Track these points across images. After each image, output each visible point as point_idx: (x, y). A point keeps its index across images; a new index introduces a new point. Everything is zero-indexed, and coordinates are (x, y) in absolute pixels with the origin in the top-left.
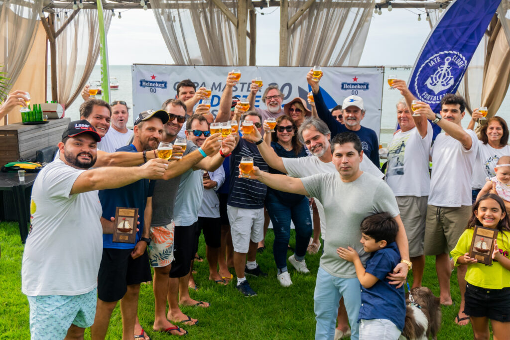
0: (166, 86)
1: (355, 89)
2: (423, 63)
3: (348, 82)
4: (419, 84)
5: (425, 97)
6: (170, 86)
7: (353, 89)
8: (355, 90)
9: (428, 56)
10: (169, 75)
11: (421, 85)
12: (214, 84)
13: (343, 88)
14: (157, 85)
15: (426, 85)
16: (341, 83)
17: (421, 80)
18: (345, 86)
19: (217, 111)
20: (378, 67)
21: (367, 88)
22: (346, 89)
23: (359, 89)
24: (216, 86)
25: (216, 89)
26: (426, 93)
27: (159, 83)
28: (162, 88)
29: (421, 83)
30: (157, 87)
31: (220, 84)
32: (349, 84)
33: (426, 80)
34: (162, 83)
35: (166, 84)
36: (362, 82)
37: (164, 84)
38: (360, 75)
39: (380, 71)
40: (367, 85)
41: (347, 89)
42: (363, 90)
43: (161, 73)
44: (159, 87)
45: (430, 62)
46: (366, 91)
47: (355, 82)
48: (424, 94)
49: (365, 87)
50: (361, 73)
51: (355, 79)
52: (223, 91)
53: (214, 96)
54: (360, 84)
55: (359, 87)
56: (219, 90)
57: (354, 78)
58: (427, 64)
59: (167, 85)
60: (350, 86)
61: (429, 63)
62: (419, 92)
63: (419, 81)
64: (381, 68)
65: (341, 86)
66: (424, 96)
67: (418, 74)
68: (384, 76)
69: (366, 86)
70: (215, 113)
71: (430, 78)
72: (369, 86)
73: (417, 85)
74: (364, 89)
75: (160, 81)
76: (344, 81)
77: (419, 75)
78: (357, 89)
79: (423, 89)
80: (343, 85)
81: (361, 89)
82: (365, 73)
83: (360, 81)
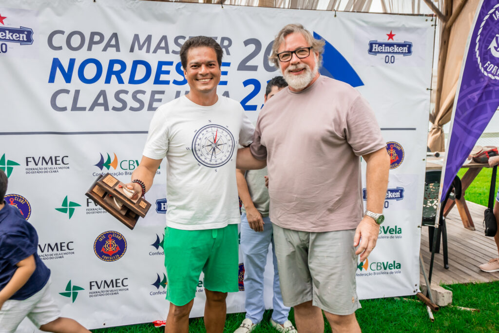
0: (29, 40)
1: (390, 52)
2: (487, 14)
3: (380, 41)
4: (482, 47)
5: (488, 70)
6: (40, 39)
7: (387, 52)
8: (390, 55)
9: (492, 3)
10: (38, 14)
11: (483, 50)
12: (136, 37)
13: (370, 51)
14: (9, 36)
15: (490, 49)
16: (368, 42)
17: (483, 42)
18: (376, 48)
19: (143, 92)
20: (426, 15)
21: (409, 52)
22: (376, 53)
23: (396, 53)
24: (141, 43)
25: (140, 48)
26: (489, 62)
27: (13, 31)
28: (22, 42)
29: (484, 46)
30: (9, 40)
31: (149, 38)
32: (380, 45)
33: (490, 42)
34: (20, 31)
35: (29, 33)
36: (401, 41)
37: (26, 36)
38: (398, 29)
39: (430, 23)
40: (410, 46)
41: (378, 52)
42: (402, 55)
43: (18, 11)
44: (14, 40)
45: (494, 13)
46: (408, 58)
47: (391, 41)
48: (487, 64)
49: (405, 49)
50: (400, 25)
51: (391, 36)
52: (155, 52)
53: (136, 63)
54: (399, 45)
55: (396, 49)
56: (148, 51)
57: (389, 33)
58: (491, 15)
59: (34, 37)
60: (383, 48)
61: (493, 15)
62: (481, 61)
63: (481, 43)
64: (431, 17)
65: (368, 47)
66: (487, 67)
67: (480, 31)
68: (435, 31)
69: (407, 48)
70: (139, 96)
71: (495, 39)
72: (413, 49)
73: (478, 49)
74: (404, 54)
75: (17, 27)
76: (373, 38)
77: (481, 34)
78: (393, 52)
79: (486, 56)
80: (371, 45)
81: (399, 53)
82: (407, 26)
83: (399, 38)
